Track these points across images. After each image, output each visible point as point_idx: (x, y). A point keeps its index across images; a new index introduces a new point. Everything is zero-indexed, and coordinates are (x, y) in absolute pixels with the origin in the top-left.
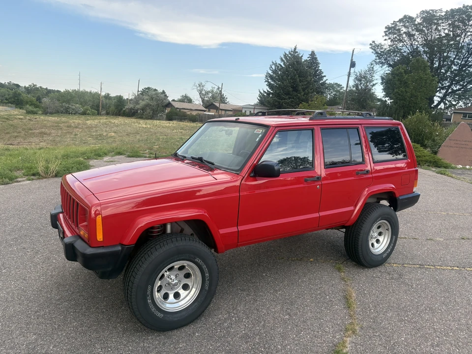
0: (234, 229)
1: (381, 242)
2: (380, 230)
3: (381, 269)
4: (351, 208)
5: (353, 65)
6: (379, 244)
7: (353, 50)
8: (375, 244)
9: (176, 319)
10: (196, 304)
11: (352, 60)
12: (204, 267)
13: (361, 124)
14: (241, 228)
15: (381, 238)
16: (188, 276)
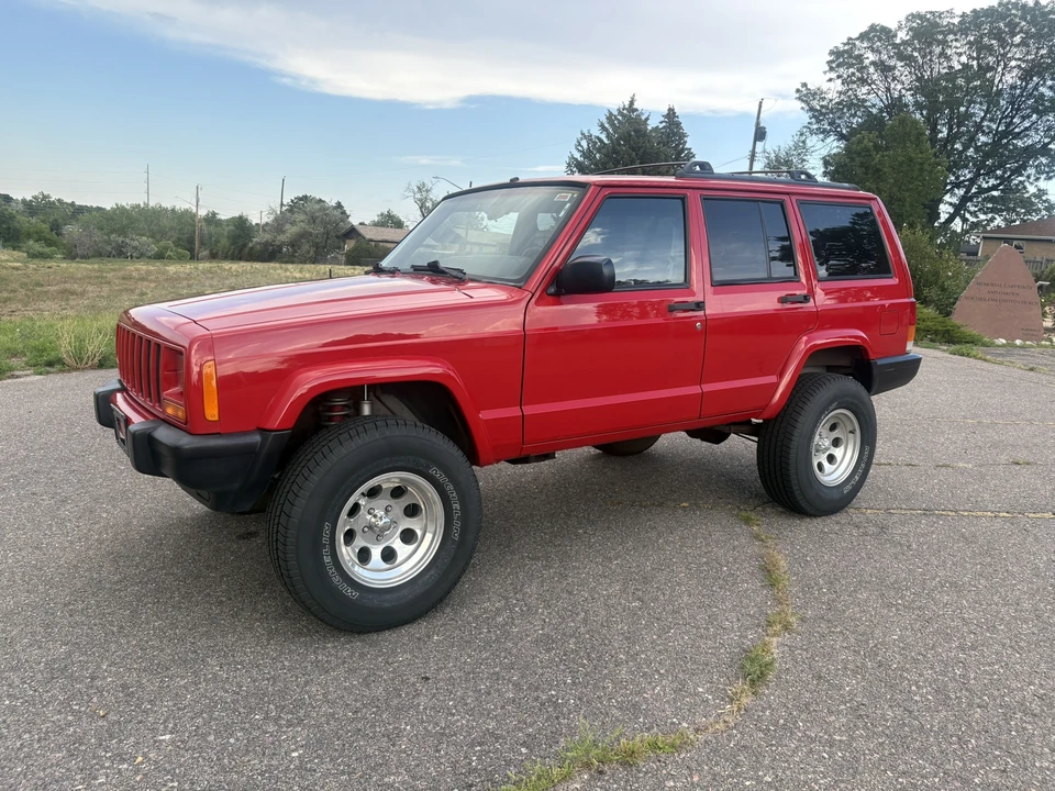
0: (514, 412)
1: (839, 460)
2: (835, 434)
3: (841, 517)
4: (773, 379)
5: (760, 134)
6: (835, 464)
7: (761, 103)
8: (826, 464)
9: (386, 605)
10: (432, 572)
11: (758, 123)
12: (450, 487)
13: (788, 194)
14: (529, 410)
15: (838, 452)
16: (412, 511)
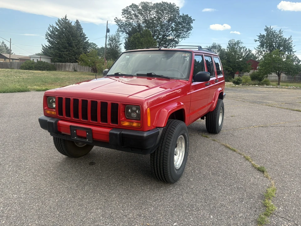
5: (108, 31)
7: (107, 22)
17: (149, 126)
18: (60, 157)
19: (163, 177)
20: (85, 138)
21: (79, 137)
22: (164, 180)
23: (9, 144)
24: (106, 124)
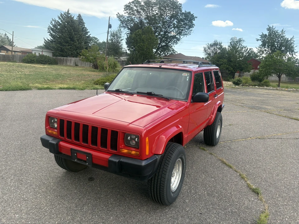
5: (110, 26)
7: (109, 17)
11: (109, 23)
17: (147, 154)
18: (60, 171)
19: (159, 199)
20: (85, 162)
21: (79, 160)
22: (160, 202)
23: (11, 154)
24: (106, 149)
